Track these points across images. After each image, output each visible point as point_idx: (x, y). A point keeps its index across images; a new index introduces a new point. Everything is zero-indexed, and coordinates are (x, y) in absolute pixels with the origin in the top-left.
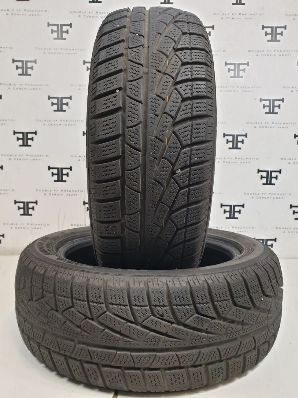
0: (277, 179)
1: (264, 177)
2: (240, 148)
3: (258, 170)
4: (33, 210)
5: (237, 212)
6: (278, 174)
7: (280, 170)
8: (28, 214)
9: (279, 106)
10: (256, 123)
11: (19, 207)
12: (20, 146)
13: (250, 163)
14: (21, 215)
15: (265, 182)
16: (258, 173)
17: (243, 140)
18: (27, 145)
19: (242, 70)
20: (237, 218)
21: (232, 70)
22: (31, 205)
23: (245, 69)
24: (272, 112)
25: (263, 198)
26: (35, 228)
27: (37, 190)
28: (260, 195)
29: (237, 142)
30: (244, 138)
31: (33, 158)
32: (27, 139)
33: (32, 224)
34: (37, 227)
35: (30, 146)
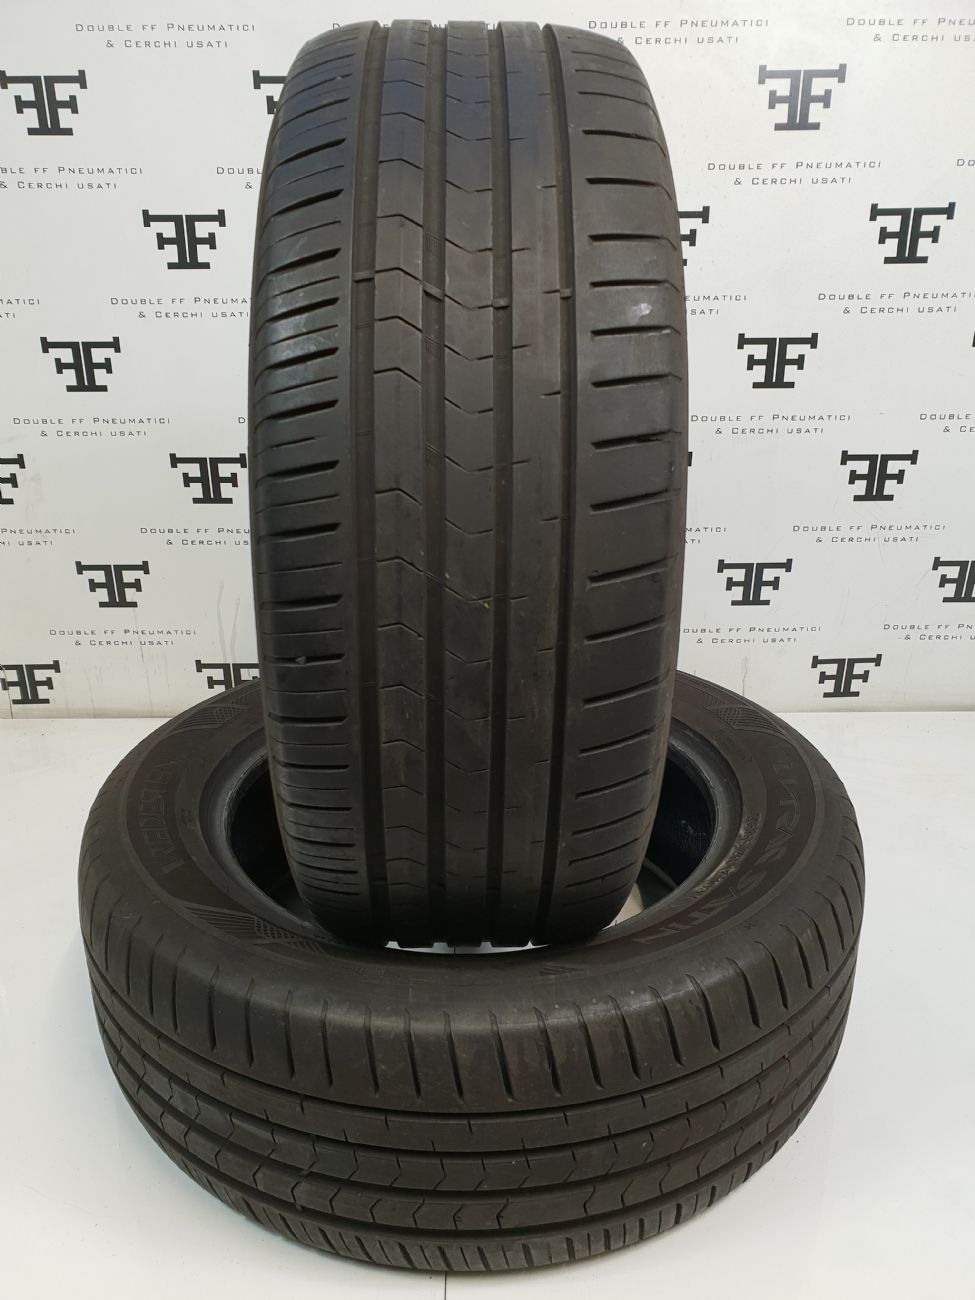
0: (900, 481)
1: (861, 477)
2: (791, 385)
3: (845, 453)
4: (139, 589)
5: (768, 583)
6: (905, 465)
7: (916, 453)
8: (124, 603)
9: (934, 235)
10: (851, 297)
11: (91, 581)
12: (70, 389)
13: (819, 431)
14: (102, 605)
15: (862, 492)
16: (843, 462)
17: (802, 357)
18: (93, 387)
19: (817, 99)
20: (767, 603)
21: (782, 100)
22: (129, 577)
23: (828, 93)
24: (907, 255)
25: (851, 540)
26: (151, 643)
27: (143, 530)
28: (845, 533)
29: (784, 362)
30: (805, 349)
31: (118, 428)
32: (92, 366)
33: (140, 633)
34: (155, 638)
35: (104, 389)
